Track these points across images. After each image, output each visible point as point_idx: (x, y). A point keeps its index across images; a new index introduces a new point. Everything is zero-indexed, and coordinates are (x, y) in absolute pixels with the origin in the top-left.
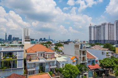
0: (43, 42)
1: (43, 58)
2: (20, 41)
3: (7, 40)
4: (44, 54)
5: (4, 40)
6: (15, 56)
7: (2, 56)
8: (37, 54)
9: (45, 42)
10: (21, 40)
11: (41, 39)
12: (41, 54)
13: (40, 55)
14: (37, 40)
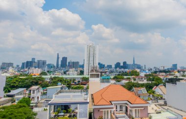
0: (123, 70)
1: (124, 115)
2: (81, 69)
5: (54, 66)
6: (73, 111)
7: (53, 110)
8: (112, 108)
9: (127, 70)
10: (82, 66)
12: (121, 107)
13: (119, 109)
14: (110, 66)
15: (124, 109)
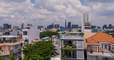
0: (108, 29)
1: (108, 51)
2: (80, 29)
3: (67, 27)
4: (110, 47)
5: (64, 28)
6: (75, 45)
7: (63, 44)
8: (100, 45)
9: (111, 30)
10: (81, 27)
11: (105, 26)
12: (106, 46)
13: (104, 47)
14: (99, 28)
15: (108, 47)
